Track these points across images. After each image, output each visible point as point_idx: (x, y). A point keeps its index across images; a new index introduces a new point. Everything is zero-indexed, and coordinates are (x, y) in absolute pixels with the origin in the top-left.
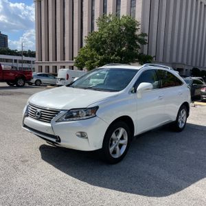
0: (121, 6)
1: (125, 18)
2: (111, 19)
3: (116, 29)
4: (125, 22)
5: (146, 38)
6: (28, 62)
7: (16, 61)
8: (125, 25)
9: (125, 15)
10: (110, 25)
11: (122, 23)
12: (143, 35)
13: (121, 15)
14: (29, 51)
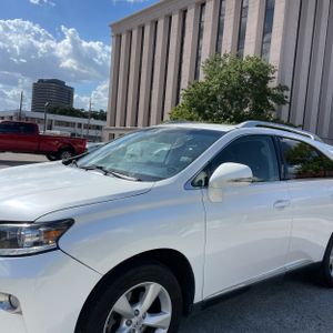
0: (247, 41)
1: (251, 59)
2: (227, 61)
3: (234, 78)
4: (250, 66)
5: (287, 93)
6: (98, 128)
7: (80, 125)
8: (250, 71)
9: (251, 56)
10: (224, 71)
11: (244, 68)
12: (282, 88)
13: (245, 56)
14: (102, 111)
